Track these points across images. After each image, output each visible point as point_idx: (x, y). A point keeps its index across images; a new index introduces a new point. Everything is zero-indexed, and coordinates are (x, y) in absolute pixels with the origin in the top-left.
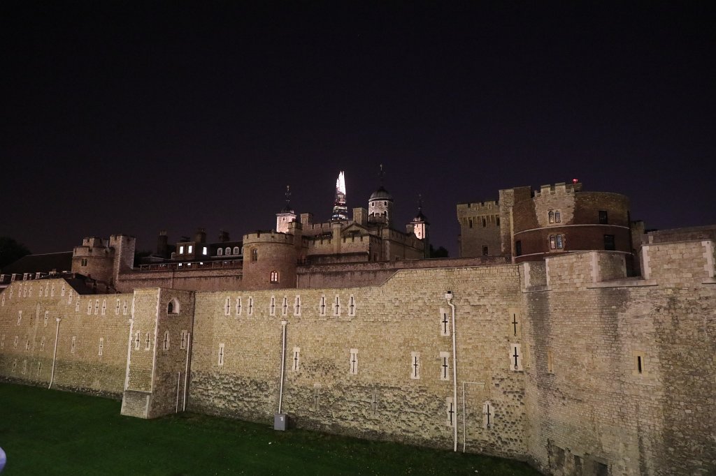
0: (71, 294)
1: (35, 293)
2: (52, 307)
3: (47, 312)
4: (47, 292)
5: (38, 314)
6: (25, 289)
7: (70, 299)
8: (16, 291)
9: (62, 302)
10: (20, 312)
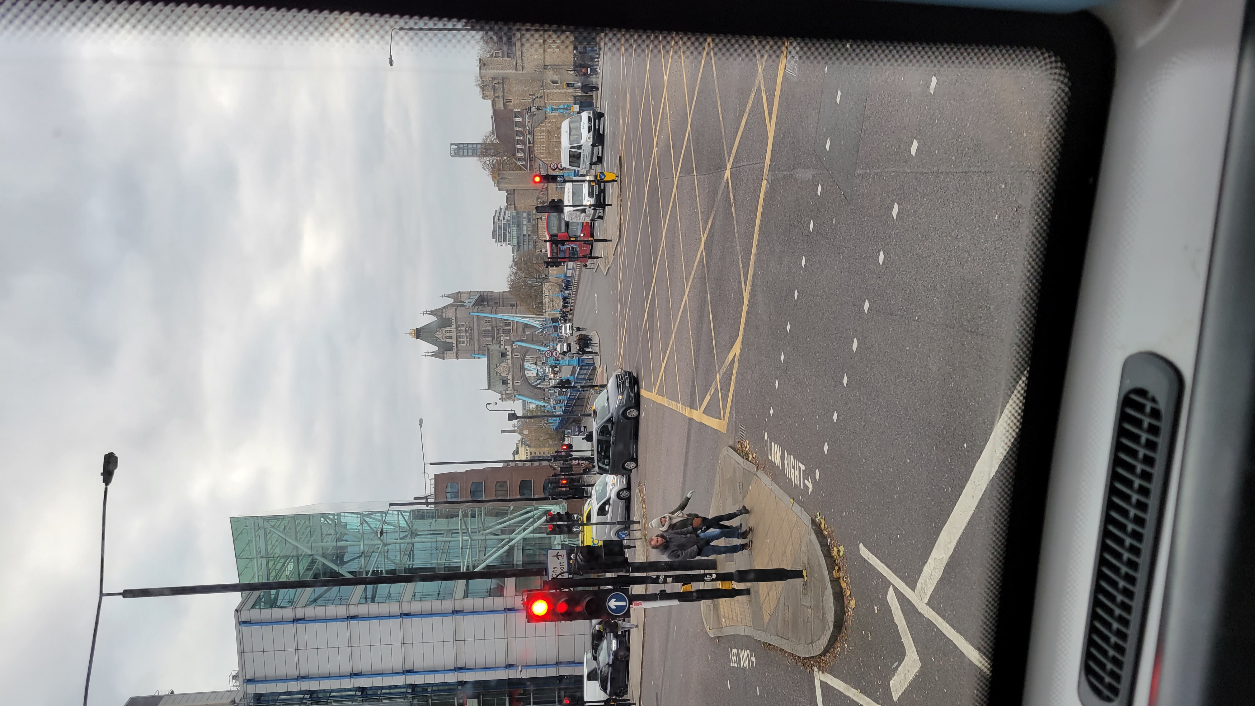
0: (543, 125)
1: (542, 143)
2: (552, 133)
3: (556, 136)
4: (542, 137)
5: (557, 140)
6: (539, 149)
7: (547, 124)
8: (541, 153)
9: (549, 129)
10: (556, 149)
